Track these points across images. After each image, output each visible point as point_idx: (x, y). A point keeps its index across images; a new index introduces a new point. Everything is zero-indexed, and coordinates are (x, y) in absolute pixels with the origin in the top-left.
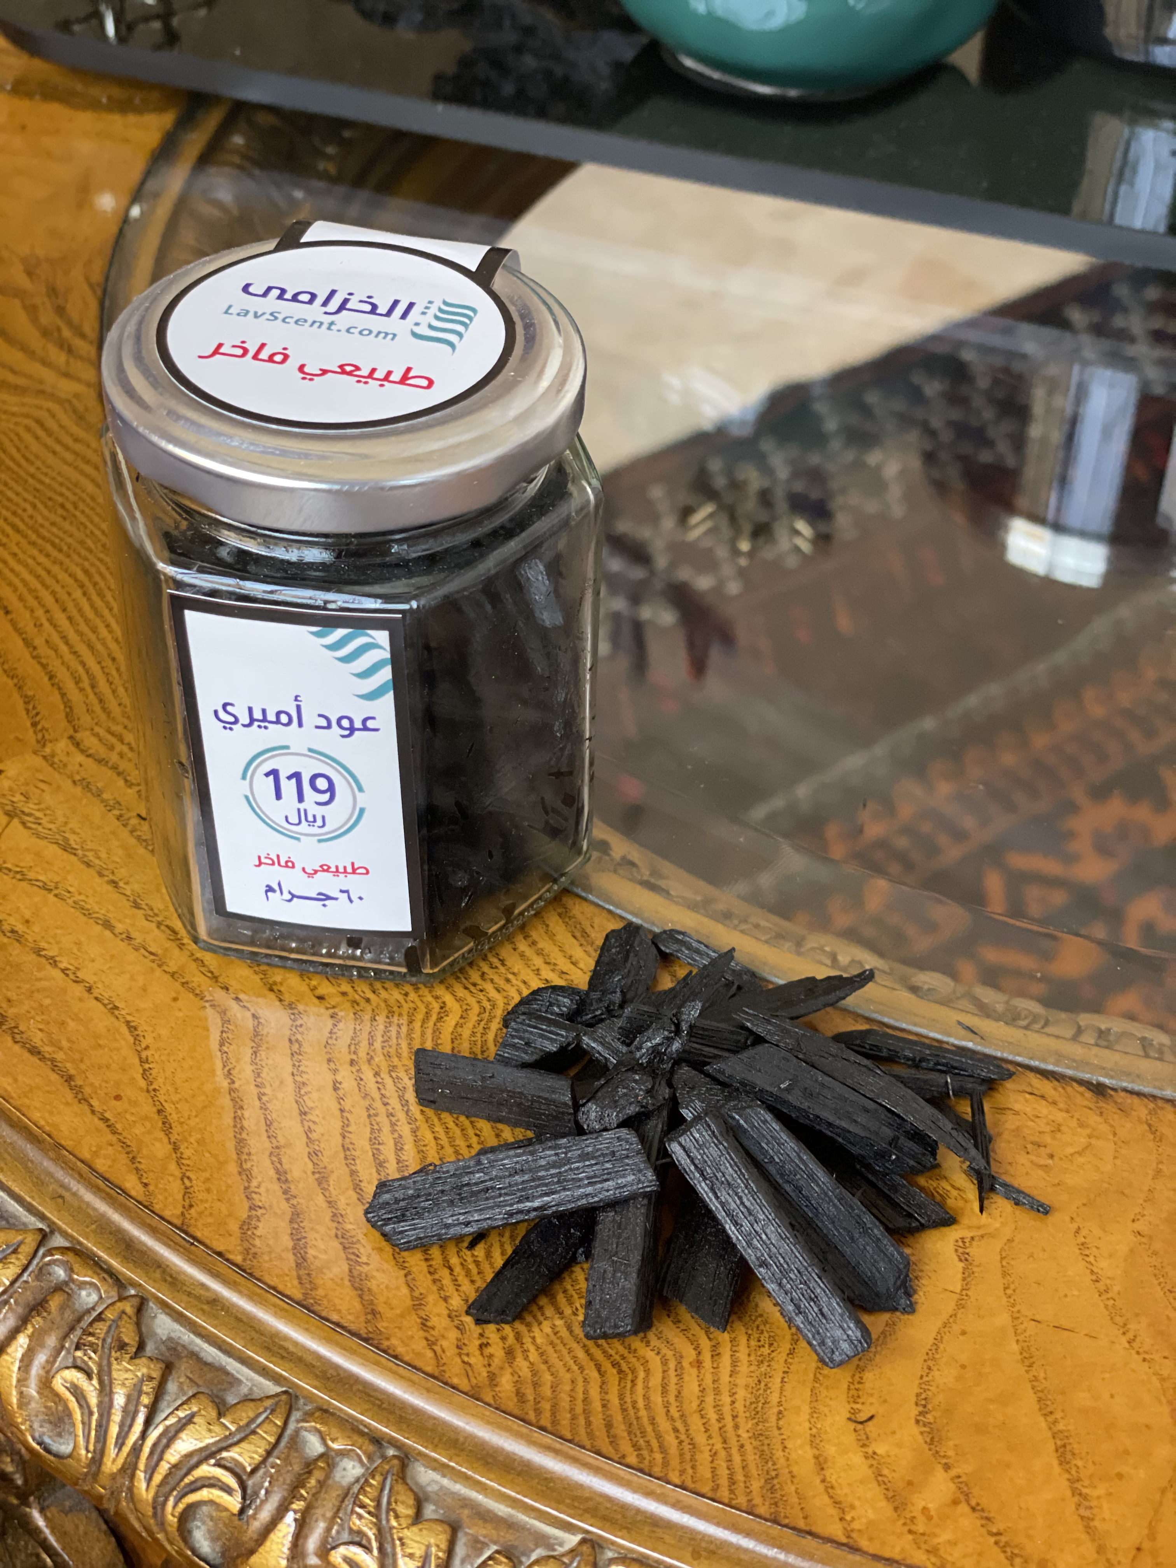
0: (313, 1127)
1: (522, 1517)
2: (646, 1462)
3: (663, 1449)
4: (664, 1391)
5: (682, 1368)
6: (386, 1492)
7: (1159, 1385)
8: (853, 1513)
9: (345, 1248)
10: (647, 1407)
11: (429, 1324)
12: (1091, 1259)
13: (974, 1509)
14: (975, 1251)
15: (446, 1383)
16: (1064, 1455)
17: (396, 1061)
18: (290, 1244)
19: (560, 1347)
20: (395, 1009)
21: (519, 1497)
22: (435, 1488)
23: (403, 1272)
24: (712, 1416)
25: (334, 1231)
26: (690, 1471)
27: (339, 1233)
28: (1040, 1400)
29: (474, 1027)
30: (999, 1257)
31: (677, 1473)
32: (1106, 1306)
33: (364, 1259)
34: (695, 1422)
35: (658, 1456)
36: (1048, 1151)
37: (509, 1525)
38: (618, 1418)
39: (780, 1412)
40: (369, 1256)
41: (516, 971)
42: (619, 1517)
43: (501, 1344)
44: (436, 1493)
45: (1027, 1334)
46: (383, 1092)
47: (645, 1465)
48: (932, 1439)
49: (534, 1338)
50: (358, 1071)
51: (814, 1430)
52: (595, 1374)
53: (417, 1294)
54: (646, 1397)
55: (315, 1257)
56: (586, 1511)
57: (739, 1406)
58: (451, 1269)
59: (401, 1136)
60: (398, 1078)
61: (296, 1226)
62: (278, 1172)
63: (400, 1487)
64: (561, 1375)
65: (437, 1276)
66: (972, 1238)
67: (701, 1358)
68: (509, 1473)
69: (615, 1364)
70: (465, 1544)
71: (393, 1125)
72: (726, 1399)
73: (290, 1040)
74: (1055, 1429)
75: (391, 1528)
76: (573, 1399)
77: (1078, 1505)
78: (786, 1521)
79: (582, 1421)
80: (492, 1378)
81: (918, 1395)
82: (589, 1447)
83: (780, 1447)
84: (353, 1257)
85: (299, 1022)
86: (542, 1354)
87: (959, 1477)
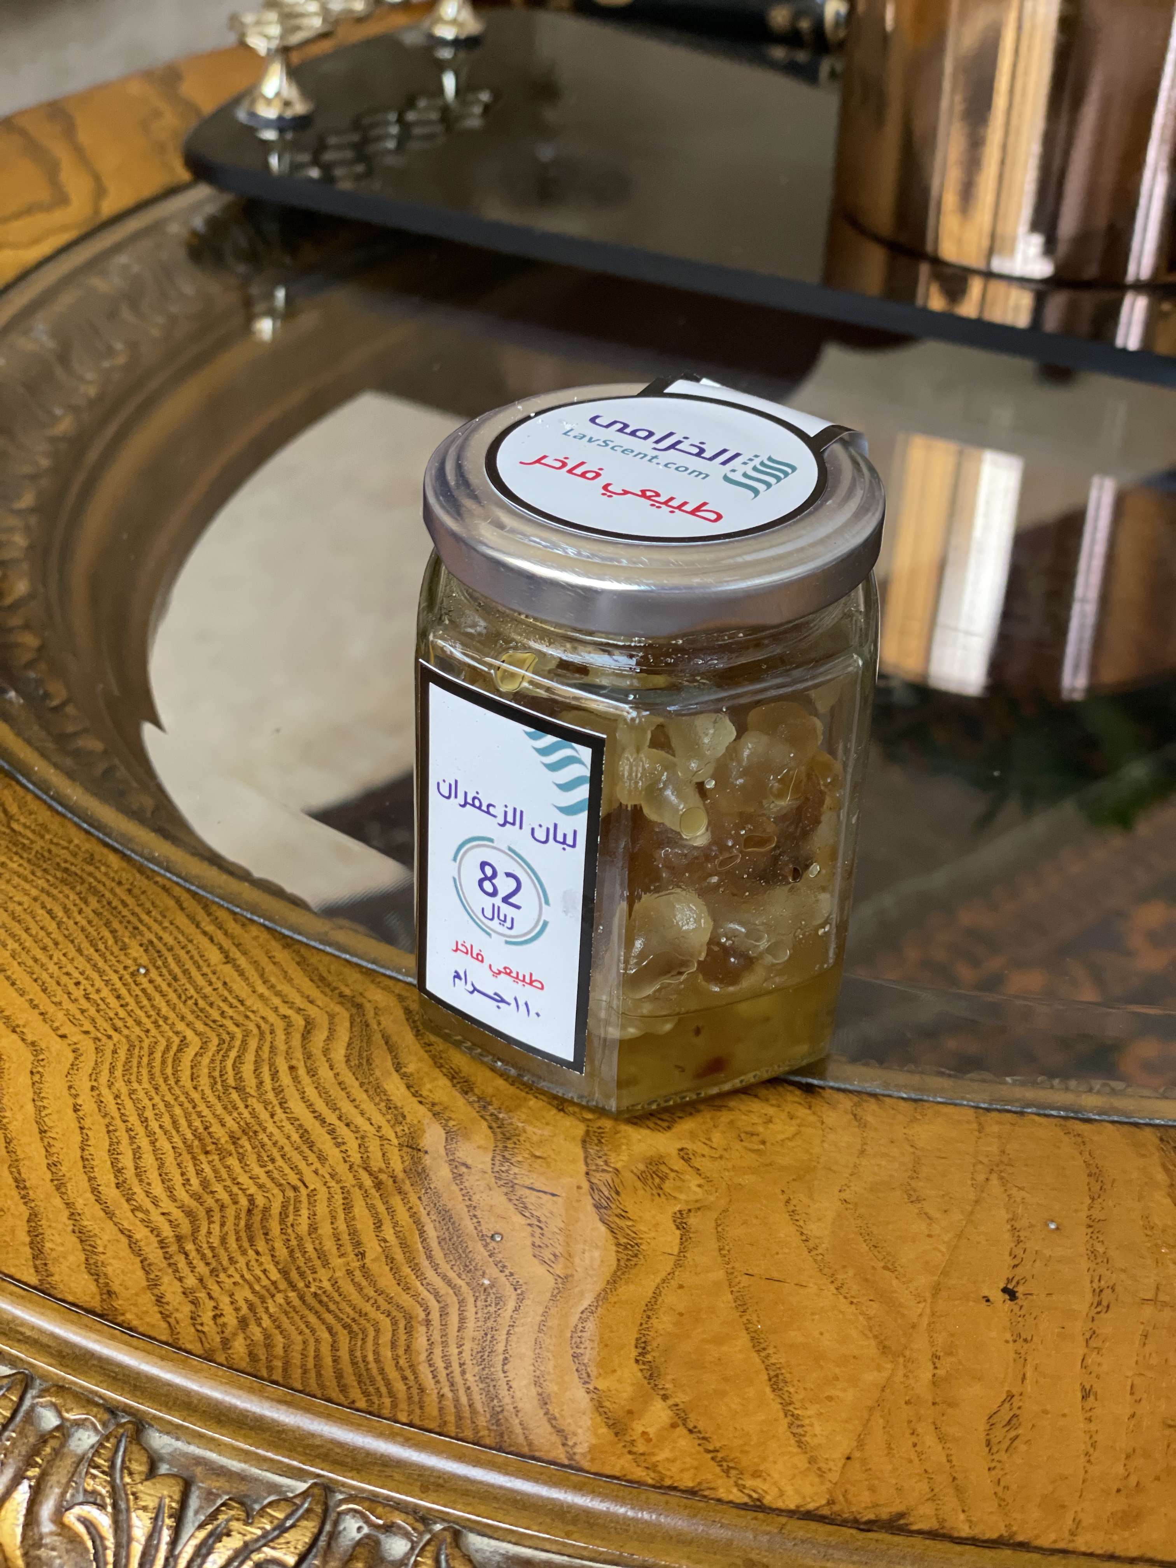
0: (52, 1142)
1: (255, 1471)
2: (376, 1406)
3: (391, 1394)
4: (394, 1345)
5: (412, 1327)
6: (121, 1453)
7: (865, 1323)
8: (574, 1439)
9: (81, 1241)
10: (377, 1361)
11: (164, 1300)
12: (801, 1223)
13: (691, 1431)
14: (693, 1221)
15: (180, 1349)
16: (776, 1382)
17: (135, 1085)
18: (28, 1239)
19: (293, 1314)
20: (137, 1043)
21: (253, 1449)
22: (169, 1450)
23: (139, 1259)
24: (440, 1364)
25: (71, 1227)
26: (418, 1411)
27: (76, 1229)
28: (753, 1339)
29: (214, 1055)
30: (713, 1224)
31: (406, 1414)
32: (815, 1260)
33: (100, 1249)
34: (424, 1371)
35: (387, 1401)
36: (760, 1138)
37: (242, 1477)
38: (348, 1369)
39: (506, 1359)
40: (105, 1247)
41: (255, 1008)
42: (349, 1460)
43: (234, 1314)
44: (170, 1454)
45: (742, 1285)
46: (123, 1111)
47: (374, 1409)
48: (651, 1375)
49: (267, 1308)
50: (99, 1095)
51: (538, 1373)
52: (325, 1336)
53: (152, 1276)
54: (376, 1353)
55: (52, 1250)
56: (318, 1456)
57: (466, 1355)
58: (186, 1255)
59: (139, 1147)
60: (138, 1099)
61: (33, 1224)
62: (16, 1180)
63: (135, 1448)
64: (293, 1337)
65: (172, 1261)
66: (690, 1210)
67: (430, 1317)
68: (241, 1428)
69: (345, 1326)
70: (199, 1497)
71: (132, 1138)
72: (453, 1350)
73: (32, 1073)
74: (767, 1362)
75: (125, 1485)
76: (304, 1356)
77: (790, 1425)
78: (512, 1449)
79: (313, 1374)
80: (226, 1343)
81: (637, 1339)
82: (319, 1395)
83: (506, 1387)
84: (89, 1248)
85: (41, 1057)
86: (274, 1321)
87: (677, 1405)
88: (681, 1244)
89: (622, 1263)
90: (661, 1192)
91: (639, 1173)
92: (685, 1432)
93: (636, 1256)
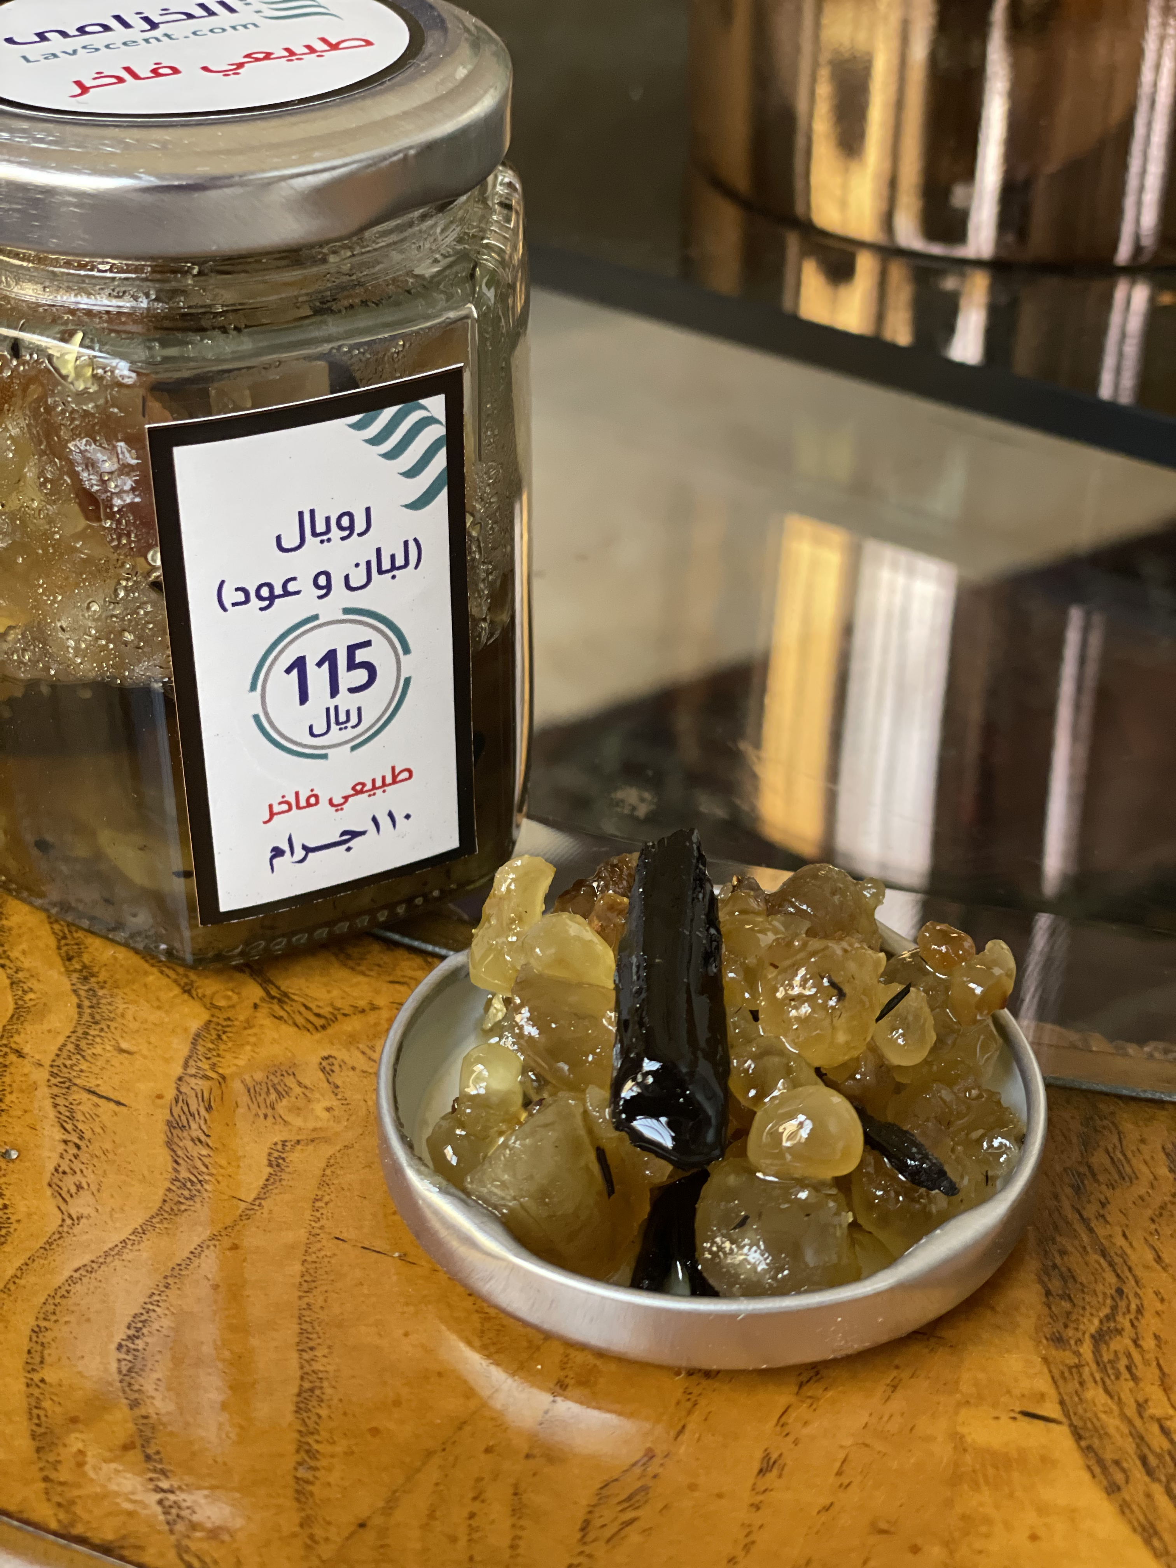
13: (148, 1458)
16: (307, 1400)
30: (323, 1165)
45: (323, 1253)
66: (298, 1142)
77: (299, 1464)
81: (136, 1316)
87: (146, 1417)
88: (266, 1185)
89: (167, 1208)
90: (270, 1112)
91: (251, 1085)
92: (141, 1457)
93: (192, 1198)
